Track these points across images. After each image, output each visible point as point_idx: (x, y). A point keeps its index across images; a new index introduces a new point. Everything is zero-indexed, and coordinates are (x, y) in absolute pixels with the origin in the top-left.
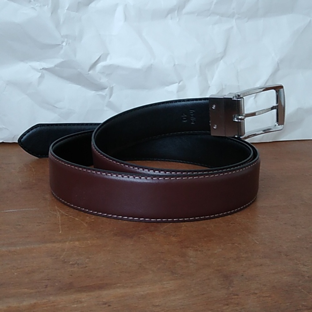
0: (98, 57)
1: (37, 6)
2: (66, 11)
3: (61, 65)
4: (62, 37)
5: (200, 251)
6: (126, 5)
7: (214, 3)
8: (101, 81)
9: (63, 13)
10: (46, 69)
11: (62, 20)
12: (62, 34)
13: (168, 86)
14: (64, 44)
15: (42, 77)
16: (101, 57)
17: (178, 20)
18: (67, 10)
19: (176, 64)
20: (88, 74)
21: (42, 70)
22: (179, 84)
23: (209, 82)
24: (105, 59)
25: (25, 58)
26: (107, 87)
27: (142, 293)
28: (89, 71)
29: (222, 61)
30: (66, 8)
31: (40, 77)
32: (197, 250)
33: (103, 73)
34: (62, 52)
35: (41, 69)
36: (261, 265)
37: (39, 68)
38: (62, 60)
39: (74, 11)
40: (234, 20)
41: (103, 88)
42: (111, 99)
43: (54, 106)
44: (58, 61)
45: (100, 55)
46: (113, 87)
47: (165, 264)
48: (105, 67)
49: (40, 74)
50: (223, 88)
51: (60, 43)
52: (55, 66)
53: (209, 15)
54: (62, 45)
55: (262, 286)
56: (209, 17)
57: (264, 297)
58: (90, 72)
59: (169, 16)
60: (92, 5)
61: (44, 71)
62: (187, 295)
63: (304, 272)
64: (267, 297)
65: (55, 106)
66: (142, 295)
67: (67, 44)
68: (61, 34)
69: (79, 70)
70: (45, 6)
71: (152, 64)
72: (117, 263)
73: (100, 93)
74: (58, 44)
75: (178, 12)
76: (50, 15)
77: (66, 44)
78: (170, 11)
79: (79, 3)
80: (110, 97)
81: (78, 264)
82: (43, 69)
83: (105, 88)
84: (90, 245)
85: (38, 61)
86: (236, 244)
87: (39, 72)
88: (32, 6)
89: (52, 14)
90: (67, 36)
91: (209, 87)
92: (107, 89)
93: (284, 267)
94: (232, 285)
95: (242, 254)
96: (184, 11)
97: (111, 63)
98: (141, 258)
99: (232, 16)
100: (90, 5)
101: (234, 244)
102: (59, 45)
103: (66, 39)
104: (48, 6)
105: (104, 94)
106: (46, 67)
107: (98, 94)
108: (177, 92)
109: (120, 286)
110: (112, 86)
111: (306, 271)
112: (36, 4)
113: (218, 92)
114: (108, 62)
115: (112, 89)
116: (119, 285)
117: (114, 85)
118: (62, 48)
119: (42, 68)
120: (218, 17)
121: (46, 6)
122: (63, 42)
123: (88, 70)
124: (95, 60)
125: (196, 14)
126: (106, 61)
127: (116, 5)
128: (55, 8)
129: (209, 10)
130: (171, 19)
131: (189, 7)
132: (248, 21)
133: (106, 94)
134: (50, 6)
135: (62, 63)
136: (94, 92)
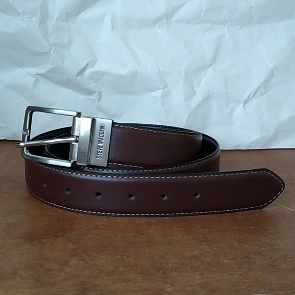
0: (86, 64)
1: (25, 17)
3: (52, 71)
4: (50, 45)
6: (114, 14)
7: (204, 11)
8: (89, 86)
9: (51, 24)
10: (40, 75)
11: (50, 30)
12: (50, 43)
13: (153, 91)
14: (52, 52)
15: (36, 81)
16: (89, 64)
17: (166, 28)
18: (56, 20)
19: (161, 70)
20: (76, 79)
21: (36, 76)
22: (164, 90)
23: (195, 89)
24: (93, 65)
25: (21, 64)
26: (96, 92)
29: (210, 67)
30: (56, 19)
31: (35, 82)
33: (91, 78)
34: (51, 59)
35: (35, 75)
37: (34, 74)
38: (52, 66)
39: (63, 22)
40: (227, 27)
41: (92, 93)
42: (99, 103)
44: (49, 67)
46: (102, 92)
48: (92, 73)
49: (35, 79)
50: (209, 95)
52: (47, 72)
53: (200, 23)
54: (50, 53)
56: (199, 25)
58: (77, 78)
59: (158, 24)
60: (81, 15)
61: (39, 76)
67: (55, 52)
68: (48, 43)
69: (67, 75)
70: (34, 17)
71: (136, 71)
73: (90, 97)
75: (166, 21)
76: (38, 25)
77: (54, 52)
78: (158, 20)
79: (67, 13)
80: (99, 101)
82: (37, 74)
83: (95, 93)
85: (33, 67)
87: (34, 77)
88: (22, 18)
89: (40, 24)
90: (55, 45)
91: (195, 93)
92: (96, 94)
96: (173, 19)
97: (98, 70)
99: (225, 23)
100: (79, 15)
102: (48, 52)
103: (54, 48)
104: (36, 18)
105: (94, 98)
106: (40, 73)
107: (89, 99)
108: (162, 98)
110: (100, 91)
112: (24, 16)
113: (203, 98)
114: (96, 68)
115: (100, 94)
117: (102, 90)
118: (51, 55)
119: (36, 74)
120: (209, 24)
121: (35, 17)
122: (50, 50)
123: (76, 76)
124: (83, 67)
125: (186, 22)
126: (94, 67)
127: (104, 15)
128: (44, 19)
129: (199, 18)
130: (160, 27)
131: (179, 15)
132: (241, 28)
133: (95, 98)
134: (38, 17)
135: (52, 69)
136: (84, 96)
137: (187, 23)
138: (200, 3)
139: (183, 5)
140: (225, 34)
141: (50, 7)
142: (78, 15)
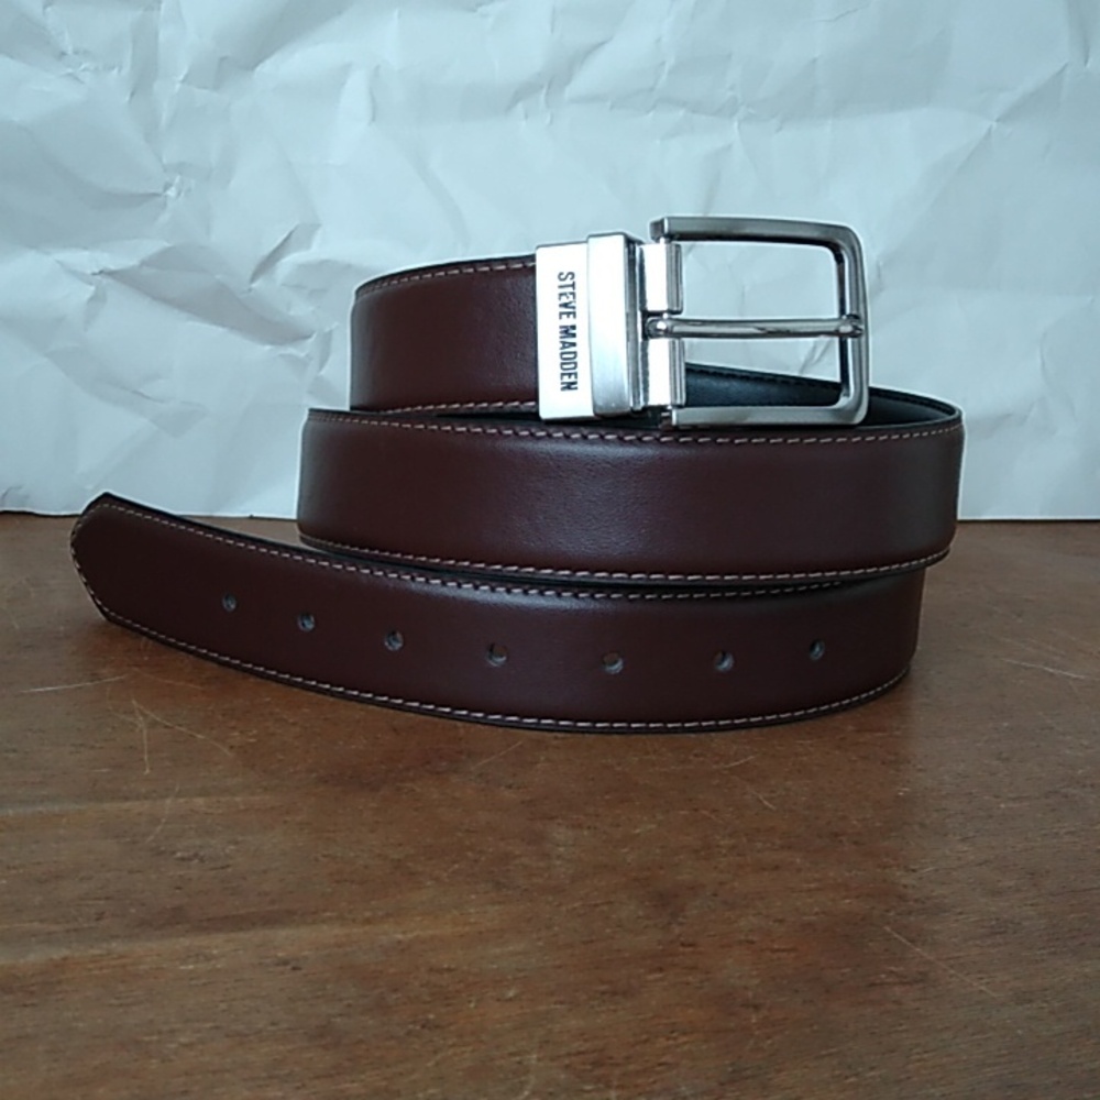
0: (285, 236)
1: (84, 70)
2: (178, 86)
3: (160, 260)
4: (165, 171)
5: (589, 828)
6: (378, 68)
7: (667, 68)
8: (292, 313)
9: (169, 91)
10: (111, 274)
11: (165, 117)
12: (165, 161)
14: (171, 193)
15: (97, 299)
16: (294, 234)
17: (548, 122)
18: (183, 81)
20: (250, 290)
21: (99, 277)
24: (306, 243)
25: (42, 236)
26: (313, 332)
27: (400, 937)
28: (253, 280)
30: (181, 77)
31: (93, 299)
32: (580, 826)
33: (298, 287)
34: (165, 217)
35: (94, 274)
36: (777, 868)
37: (89, 272)
38: (167, 245)
39: (205, 88)
40: (736, 124)
41: (298, 336)
42: (323, 373)
43: (136, 392)
44: (151, 246)
45: (291, 228)
46: (330, 333)
47: (476, 861)
48: (303, 267)
49: (93, 288)
51: (160, 190)
52: (144, 263)
53: (654, 107)
54: (166, 196)
55: (771, 923)
56: (651, 114)
57: (774, 951)
58: (254, 285)
59: (520, 107)
60: (266, 67)
61: (106, 281)
62: (540, 944)
63: (905, 886)
64: (784, 950)
65: (141, 390)
66: (399, 942)
67: (182, 194)
68: (160, 160)
69: (218, 277)
70: (113, 68)
72: (324, 856)
73: (290, 350)
74: (152, 191)
75: (547, 94)
76: (127, 98)
77: (179, 194)
78: (522, 93)
79: (223, 59)
80: (322, 364)
81: (202, 860)
82: (101, 272)
83: (309, 337)
84: (242, 807)
85: (85, 248)
86: (705, 812)
87: (91, 284)
88: (70, 70)
89: (132, 94)
90: (180, 168)
92: (310, 341)
93: (847, 874)
94: (681, 920)
95: (718, 838)
96: (569, 92)
97: (324, 257)
98: (400, 845)
99: (726, 110)
100: (258, 69)
101: (696, 810)
102: (157, 195)
103: (177, 179)
104: (120, 71)
105: (302, 355)
106: (112, 267)
107: (282, 356)
109: (330, 918)
110: (327, 330)
111: (914, 887)
112: (81, 64)
114: (316, 251)
115: (327, 340)
116: (328, 914)
117: (333, 327)
118: (165, 205)
119: (97, 270)
120: (681, 113)
121: (115, 71)
122: (167, 187)
123: (250, 273)
124: (275, 245)
125: (609, 103)
126: (308, 247)
127: (346, 69)
128: (144, 78)
129: (652, 89)
130: (526, 117)
131: (587, 79)
132: (780, 129)
133: (307, 356)
134: (126, 70)
135: (164, 253)
136: (268, 347)
137: (612, 107)
138: (658, 41)
139: (602, 44)
140: (730, 147)
141: (163, 35)
142: (256, 65)
